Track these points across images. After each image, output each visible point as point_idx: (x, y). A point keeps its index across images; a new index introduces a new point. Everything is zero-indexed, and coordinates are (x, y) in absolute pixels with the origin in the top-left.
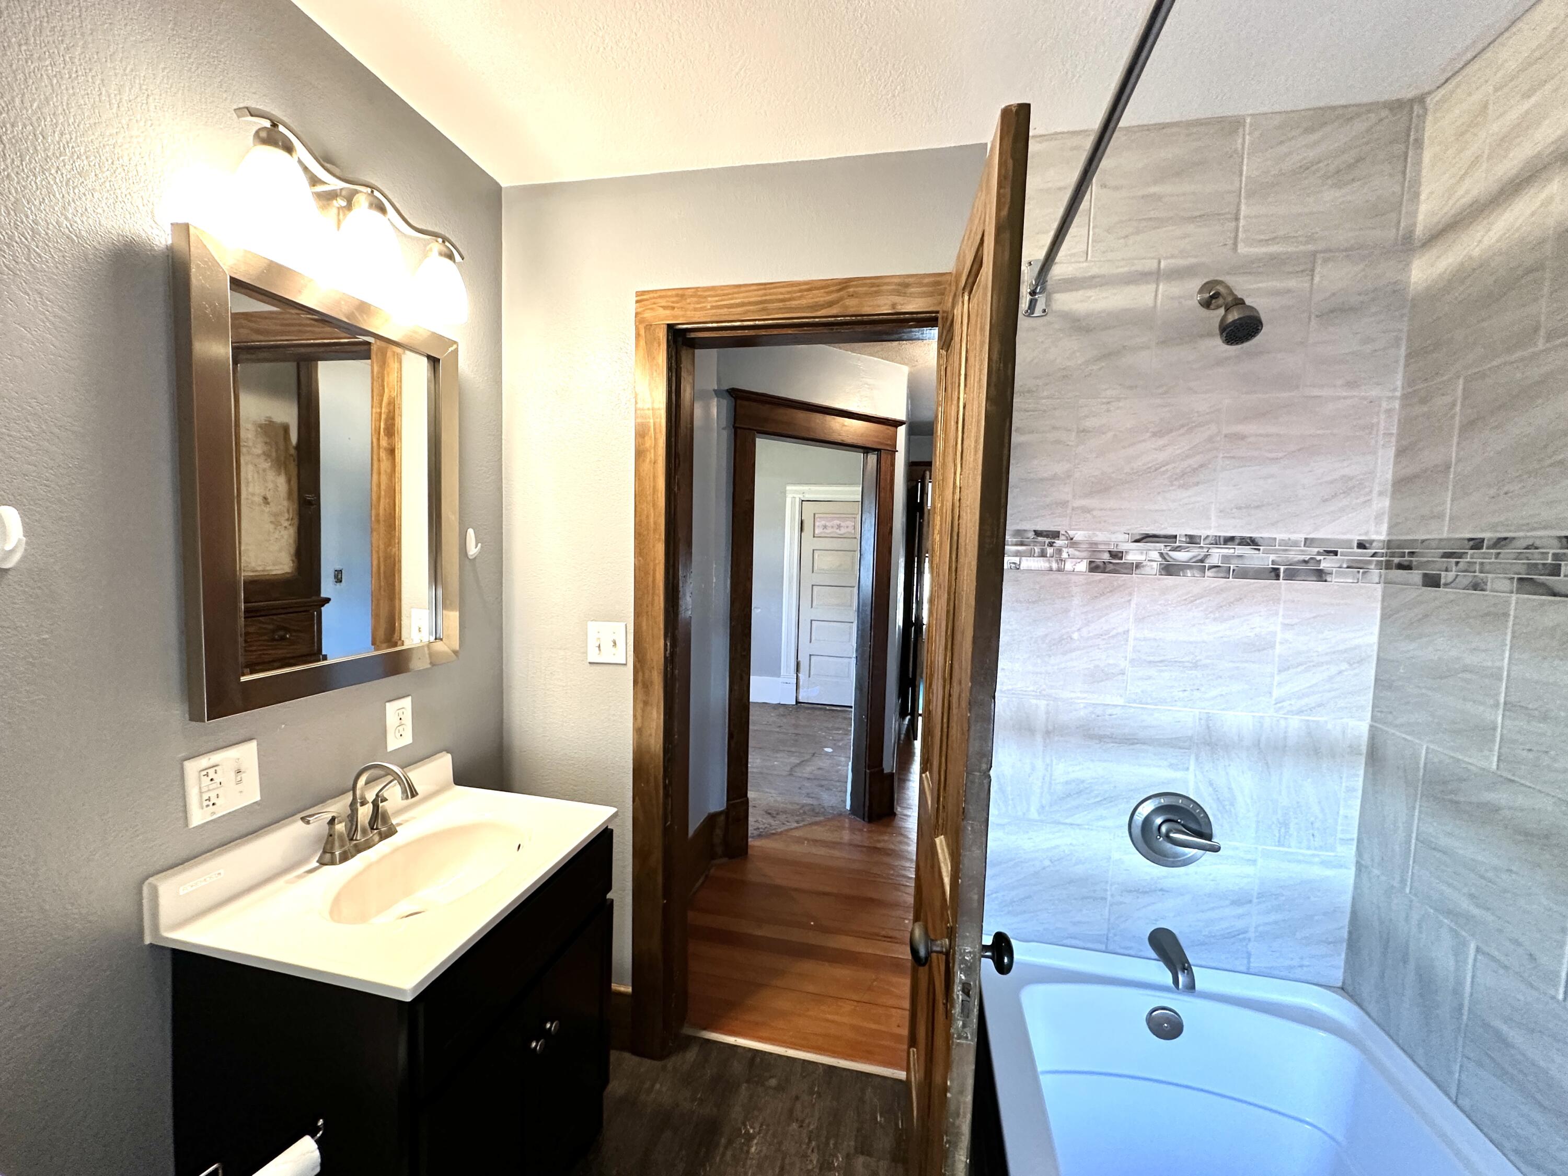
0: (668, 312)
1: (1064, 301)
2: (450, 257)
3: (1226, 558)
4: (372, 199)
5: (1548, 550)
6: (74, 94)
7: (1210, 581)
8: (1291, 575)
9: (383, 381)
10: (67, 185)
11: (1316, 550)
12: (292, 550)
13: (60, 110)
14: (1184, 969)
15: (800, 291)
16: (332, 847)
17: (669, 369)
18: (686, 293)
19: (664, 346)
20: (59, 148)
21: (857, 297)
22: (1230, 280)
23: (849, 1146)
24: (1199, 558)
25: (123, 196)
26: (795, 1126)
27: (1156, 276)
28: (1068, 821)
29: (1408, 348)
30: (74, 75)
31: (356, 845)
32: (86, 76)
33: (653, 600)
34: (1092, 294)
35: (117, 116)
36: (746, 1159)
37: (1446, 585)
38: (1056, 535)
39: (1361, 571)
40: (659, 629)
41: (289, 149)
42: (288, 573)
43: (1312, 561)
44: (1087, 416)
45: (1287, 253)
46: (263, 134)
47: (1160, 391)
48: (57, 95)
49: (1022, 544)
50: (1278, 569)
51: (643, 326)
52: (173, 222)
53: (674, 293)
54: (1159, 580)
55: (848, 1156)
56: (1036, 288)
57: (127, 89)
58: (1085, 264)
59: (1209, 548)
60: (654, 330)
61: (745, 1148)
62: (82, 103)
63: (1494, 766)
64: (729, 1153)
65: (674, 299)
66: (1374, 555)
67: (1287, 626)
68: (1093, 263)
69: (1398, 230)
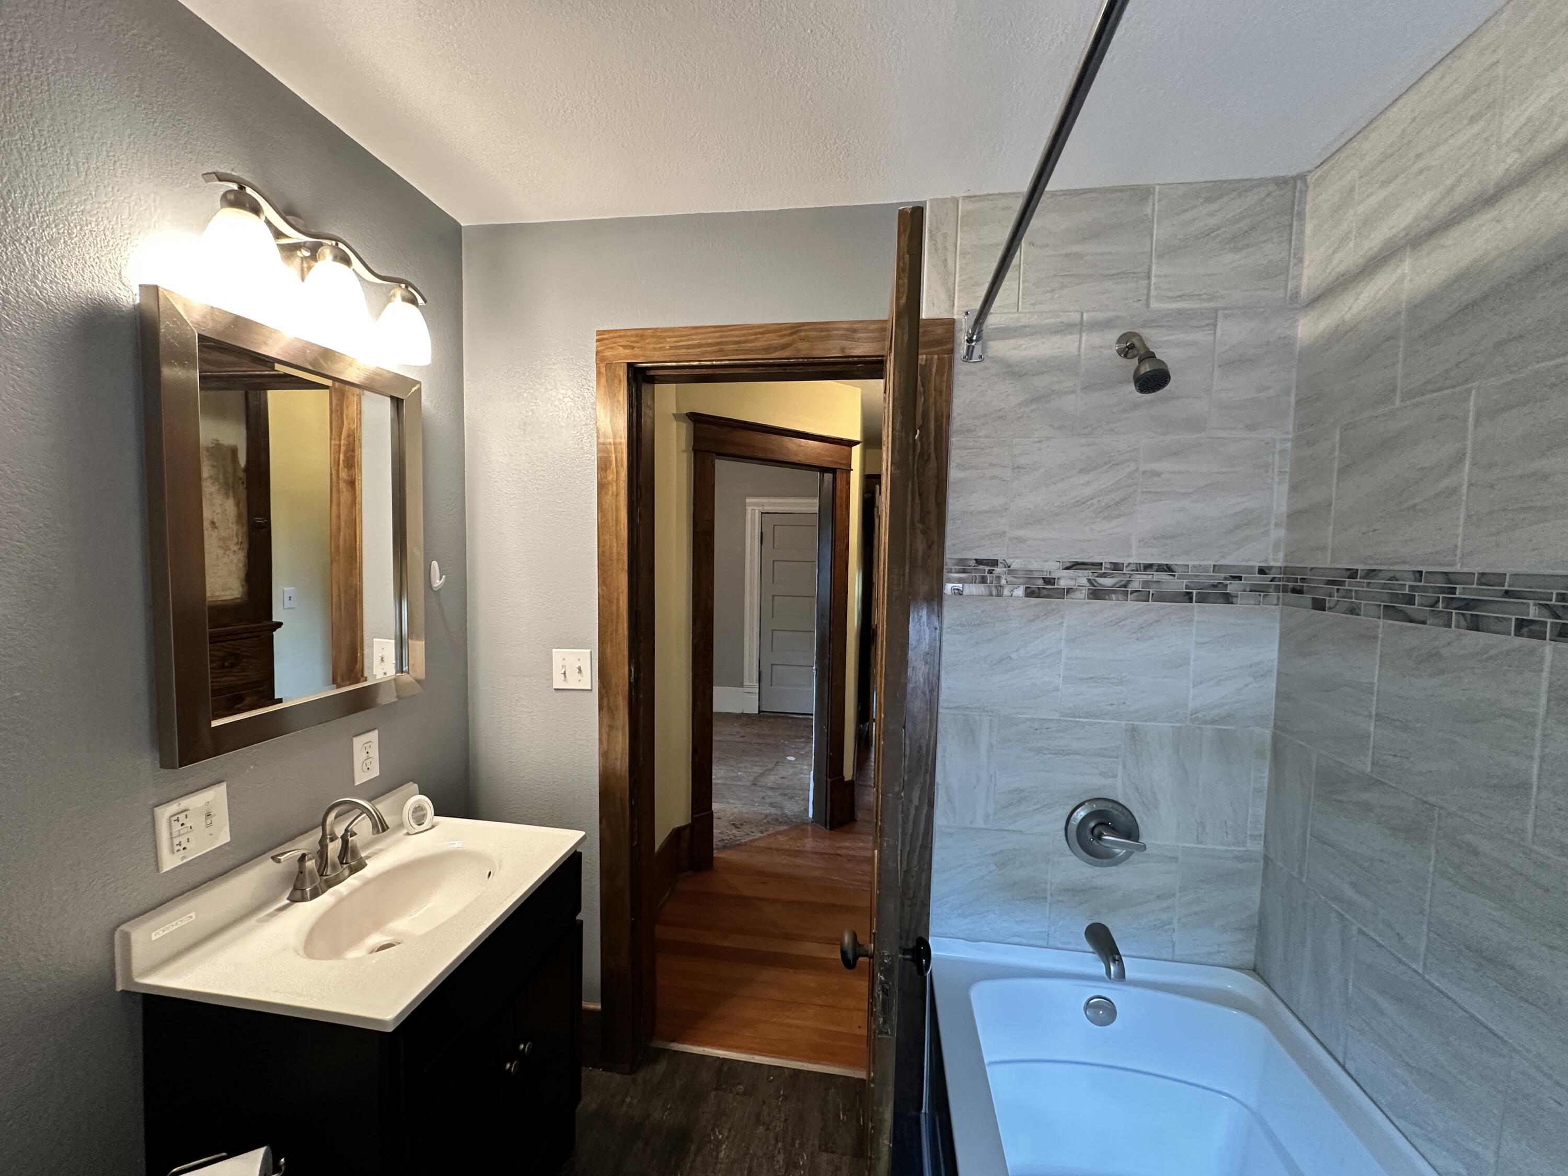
0: (628, 351)
1: (998, 348)
2: (413, 301)
3: (1146, 584)
4: (336, 251)
5: (1405, 583)
6: (43, 166)
7: (1132, 605)
8: (1203, 599)
9: (342, 414)
10: (36, 253)
11: (1223, 575)
12: (242, 574)
13: (29, 182)
14: (1114, 960)
15: (755, 334)
16: (303, 884)
17: (630, 405)
18: (646, 334)
19: (625, 384)
20: (29, 218)
21: (808, 341)
22: (1145, 332)
23: (813, 1145)
24: (1123, 583)
25: (92, 259)
26: (761, 1129)
27: (1080, 327)
28: (1011, 828)
29: (1297, 395)
30: (42, 148)
31: (326, 881)
32: (55, 147)
33: (617, 627)
34: (1023, 342)
35: (86, 183)
36: (716, 1164)
37: (1330, 609)
38: (994, 563)
39: (1262, 594)
40: (624, 656)
41: (256, 210)
42: (238, 598)
43: (1220, 586)
44: (1020, 454)
45: (1192, 309)
46: (231, 197)
47: (1085, 431)
48: (27, 167)
49: (964, 571)
50: (1191, 593)
51: (604, 364)
52: (141, 284)
53: (634, 332)
54: (1088, 603)
55: (812, 1156)
56: (973, 336)
57: (95, 156)
58: (1017, 315)
59: (1131, 574)
60: (615, 369)
61: (714, 1154)
62: (51, 173)
63: (1369, 770)
64: (699, 1159)
65: (633, 339)
66: (1273, 580)
67: (1200, 644)
68: (1023, 315)
69: (1286, 290)
